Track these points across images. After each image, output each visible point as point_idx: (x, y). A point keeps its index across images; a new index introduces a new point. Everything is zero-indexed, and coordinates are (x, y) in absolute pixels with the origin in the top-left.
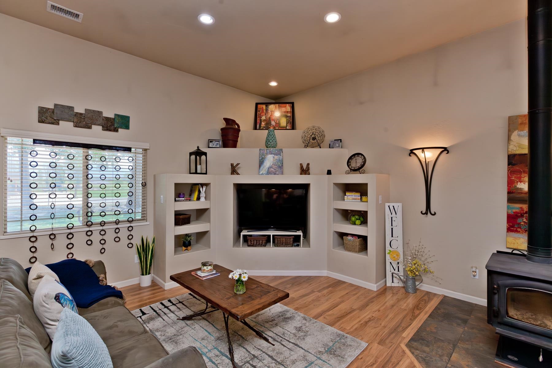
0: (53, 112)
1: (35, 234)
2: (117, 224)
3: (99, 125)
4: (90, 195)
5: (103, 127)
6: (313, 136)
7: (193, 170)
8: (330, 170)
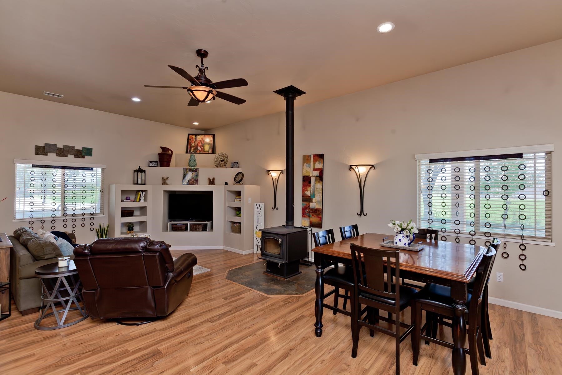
0: (44, 148)
1: (32, 220)
2: (83, 216)
3: (72, 154)
4: (66, 198)
5: (75, 155)
6: (222, 159)
7: (136, 182)
8: (227, 183)
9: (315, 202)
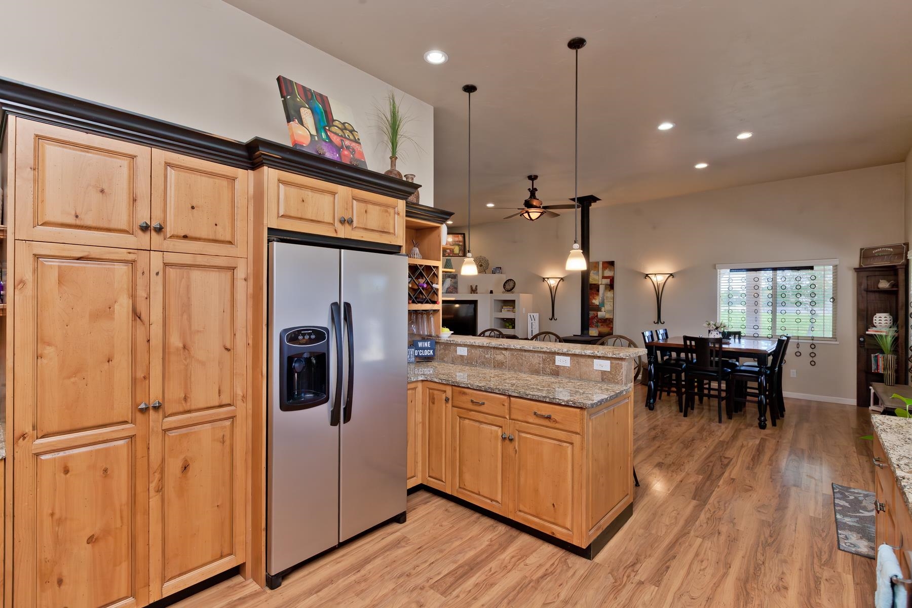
6: (480, 264)
8: (492, 291)
9: (605, 311)
